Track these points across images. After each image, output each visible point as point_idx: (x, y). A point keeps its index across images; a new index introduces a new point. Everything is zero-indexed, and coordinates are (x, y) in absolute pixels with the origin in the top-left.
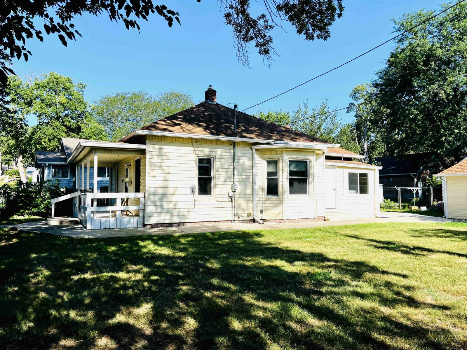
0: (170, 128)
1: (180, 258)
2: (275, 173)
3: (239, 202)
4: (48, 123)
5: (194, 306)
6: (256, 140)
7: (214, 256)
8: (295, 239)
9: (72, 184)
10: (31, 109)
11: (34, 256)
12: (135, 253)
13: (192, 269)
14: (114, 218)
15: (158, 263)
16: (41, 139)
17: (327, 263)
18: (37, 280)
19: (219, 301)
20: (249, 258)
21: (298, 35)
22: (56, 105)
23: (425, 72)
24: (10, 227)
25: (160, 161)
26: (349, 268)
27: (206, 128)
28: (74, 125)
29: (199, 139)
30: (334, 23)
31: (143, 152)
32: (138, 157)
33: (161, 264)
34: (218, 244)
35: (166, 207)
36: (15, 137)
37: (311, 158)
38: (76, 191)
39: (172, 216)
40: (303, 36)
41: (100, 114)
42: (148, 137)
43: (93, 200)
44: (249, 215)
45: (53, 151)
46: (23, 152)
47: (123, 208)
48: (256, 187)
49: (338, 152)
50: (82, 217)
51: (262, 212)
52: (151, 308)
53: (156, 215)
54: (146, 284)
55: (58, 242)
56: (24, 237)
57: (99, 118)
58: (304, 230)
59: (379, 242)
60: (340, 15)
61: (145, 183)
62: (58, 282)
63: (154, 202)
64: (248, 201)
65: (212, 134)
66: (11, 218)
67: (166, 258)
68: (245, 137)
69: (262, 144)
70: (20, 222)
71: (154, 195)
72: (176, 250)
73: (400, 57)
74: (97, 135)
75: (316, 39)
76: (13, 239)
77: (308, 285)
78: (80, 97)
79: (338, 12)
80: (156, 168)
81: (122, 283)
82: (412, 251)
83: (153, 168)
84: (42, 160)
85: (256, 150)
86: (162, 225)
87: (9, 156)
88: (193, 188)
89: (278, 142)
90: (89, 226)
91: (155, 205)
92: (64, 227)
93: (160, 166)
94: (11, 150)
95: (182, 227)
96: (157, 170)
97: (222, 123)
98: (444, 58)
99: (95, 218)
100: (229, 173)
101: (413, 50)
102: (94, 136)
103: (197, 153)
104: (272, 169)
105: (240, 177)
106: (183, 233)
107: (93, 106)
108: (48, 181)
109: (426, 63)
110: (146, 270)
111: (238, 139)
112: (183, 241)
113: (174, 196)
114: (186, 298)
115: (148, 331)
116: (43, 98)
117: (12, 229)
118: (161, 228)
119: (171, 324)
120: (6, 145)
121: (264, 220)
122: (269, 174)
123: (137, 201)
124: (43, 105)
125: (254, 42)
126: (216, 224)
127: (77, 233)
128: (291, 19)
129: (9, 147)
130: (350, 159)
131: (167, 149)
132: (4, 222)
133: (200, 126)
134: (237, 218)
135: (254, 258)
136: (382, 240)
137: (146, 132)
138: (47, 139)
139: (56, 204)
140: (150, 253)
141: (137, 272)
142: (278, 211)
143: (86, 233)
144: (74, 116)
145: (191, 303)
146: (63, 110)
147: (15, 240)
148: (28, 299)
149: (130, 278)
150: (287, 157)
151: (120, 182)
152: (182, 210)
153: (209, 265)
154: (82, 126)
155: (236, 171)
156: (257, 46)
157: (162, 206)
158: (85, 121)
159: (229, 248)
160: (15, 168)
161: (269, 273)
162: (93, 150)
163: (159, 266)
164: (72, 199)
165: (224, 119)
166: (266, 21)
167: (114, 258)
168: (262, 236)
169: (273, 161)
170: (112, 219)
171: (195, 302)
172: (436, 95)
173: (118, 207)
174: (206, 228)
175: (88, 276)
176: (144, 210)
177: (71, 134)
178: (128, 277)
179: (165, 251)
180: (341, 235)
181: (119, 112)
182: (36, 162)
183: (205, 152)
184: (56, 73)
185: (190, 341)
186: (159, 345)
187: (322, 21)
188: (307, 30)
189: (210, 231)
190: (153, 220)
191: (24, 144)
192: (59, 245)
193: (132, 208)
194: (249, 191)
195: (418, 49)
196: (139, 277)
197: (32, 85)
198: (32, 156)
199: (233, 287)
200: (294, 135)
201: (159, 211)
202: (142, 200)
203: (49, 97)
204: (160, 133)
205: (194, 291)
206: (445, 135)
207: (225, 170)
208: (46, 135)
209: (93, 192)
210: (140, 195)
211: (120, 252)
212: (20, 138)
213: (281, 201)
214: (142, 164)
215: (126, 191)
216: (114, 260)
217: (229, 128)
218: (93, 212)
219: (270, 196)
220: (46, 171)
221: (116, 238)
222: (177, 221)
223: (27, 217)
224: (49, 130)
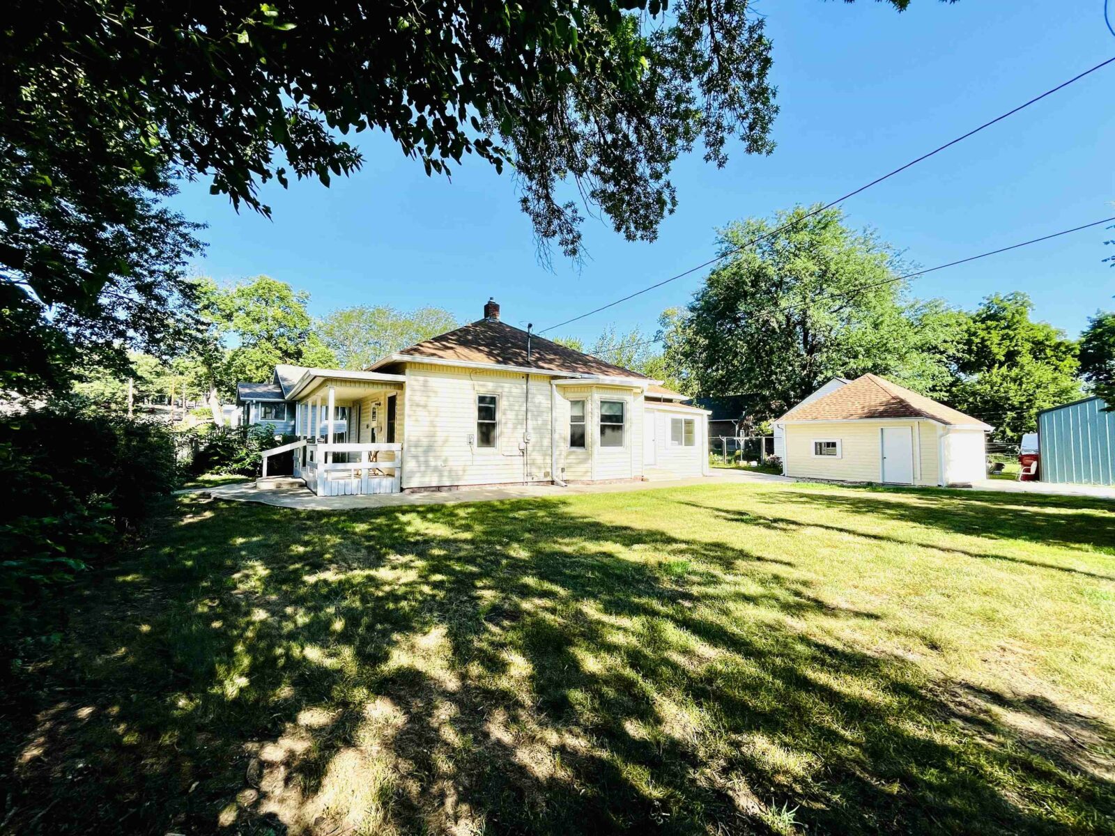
0: (440, 353)
1: (465, 541)
2: (582, 418)
3: (532, 457)
4: (255, 345)
5: (514, 628)
6: (557, 372)
7: (514, 538)
8: (616, 508)
9: (290, 429)
10: (230, 324)
11: (240, 540)
12: (396, 534)
13: (490, 561)
14: (357, 480)
15: (436, 552)
16: (245, 366)
17: (675, 546)
18: (249, 585)
19: (549, 617)
20: (567, 540)
21: (616, 233)
22: (266, 320)
23: (753, 295)
24: (199, 492)
25: (425, 399)
26: (711, 554)
27: (490, 354)
28: (293, 348)
29: (480, 369)
30: (662, 221)
31: (400, 385)
32: (392, 392)
33: (442, 553)
34: (515, 518)
35: (433, 463)
36: (208, 363)
37: (626, 397)
38: (298, 439)
39: (441, 476)
40: (622, 234)
41: (330, 334)
42: (408, 365)
43: (326, 454)
44: (546, 474)
45: (261, 382)
46: (218, 384)
47: (371, 465)
48: (556, 436)
49: (657, 392)
50: (308, 476)
51: (563, 470)
52: (447, 635)
53: (418, 475)
54: (426, 589)
55: (276, 517)
56: (222, 509)
57: (327, 339)
58: (623, 495)
59: (727, 512)
60: (671, 211)
61: (403, 429)
62: (284, 588)
63: (416, 457)
64: (545, 455)
65: (499, 362)
66: (200, 478)
67: (445, 543)
68: (543, 368)
69: (566, 378)
70: (216, 484)
71: (416, 446)
72: (457, 528)
73: (723, 274)
74: (325, 361)
75: (639, 241)
76: (205, 511)
77: (667, 584)
78: (302, 310)
79: (669, 206)
80: (420, 409)
81: (387, 588)
82: (775, 525)
83: (414, 408)
84: (246, 395)
85: (557, 385)
86: (426, 488)
87: (196, 390)
88: (470, 437)
89: (586, 376)
90: (320, 491)
91: (418, 462)
92: (282, 492)
93: (425, 406)
94: (200, 381)
95: (454, 491)
96: (421, 413)
97: (509, 348)
98: (775, 278)
99: (329, 479)
100: (520, 417)
101: (739, 266)
102: (320, 364)
103: (476, 388)
104: (578, 413)
105: (535, 422)
106: (459, 502)
107: (320, 322)
108: (256, 425)
109: (755, 284)
110: (420, 563)
111: (534, 370)
112: (462, 513)
113: (445, 449)
114: (496, 613)
115: (452, 684)
116: (248, 309)
117: (204, 496)
118: (426, 494)
119: (488, 668)
120: (193, 373)
121: (565, 481)
122: (574, 419)
123: (391, 456)
124: (249, 320)
125: (558, 238)
126: (502, 487)
127: (302, 503)
128: (608, 210)
129: (198, 376)
130: (670, 401)
131: (436, 381)
132: (190, 484)
133: (480, 351)
134: (529, 479)
135: (575, 540)
136: (730, 508)
137: (406, 358)
138: (254, 367)
139: (269, 458)
140: (420, 535)
141: (406, 566)
142: (584, 470)
143: (319, 503)
144: (292, 335)
145: (506, 623)
146: (277, 327)
147: (208, 514)
148: (236, 627)
149: (399, 579)
150: (597, 396)
151: (363, 427)
152: (455, 468)
153: (512, 553)
154: (304, 349)
155: (529, 414)
156: (561, 244)
157: (426, 462)
158: (307, 343)
159: (532, 525)
160: (206, 406)
161: (605, 564)
162: (328, 380)
163: (438, 556)
164: (291, 452)
165: (511, 343)
166: (575, 211)
167: (367, 544)
168: (570, 504)
169: (578, 402)
170: (355, 482)
171: (513, 620)
172: (766, 322)
173: (364, 465)
174: (489, 494)
175: (331, 576)
176: (401, 468)
177: (287, 359)
178: (395, 576)
179: (440, 530)
180: (673, 502)
181: (356, 333)
182: (239, 398)
183: (487, 387)
184: (267, 277)
185: (529, 702)
186: (477, 712)
187: (646, 217)
188: (627, 228)
189: (496, 498)
190: (415, 483)
191: (220, 372)
192: (278, 522)
193: (384, 465)
194: (546, 442)
195: (745, 265)
196: (411, 576)
197: (233, 291)
198: (232, 390)
199: (562, 592)
200: (604, 367)
201: (423, 468)
202: (398, 454)
203: (257, 309)
204: (426, 360)
205: (504, 599)
206: (776, 374)
207: (514, 413)
208: (252, 361)
209: (326, 442)
210: (395, 446)
211: (373, 533)
212: (214, 365)
213: (589, 457)
214: (398, 402)
215: (373, 440)
216: (367, 548)
217: (519, 354)
218: (326, 471)
219: (575, 449)
220: (253, 411)
221: (363, 509)
222: (448, 484)
223: (225, 476)
224: (256, 354)
